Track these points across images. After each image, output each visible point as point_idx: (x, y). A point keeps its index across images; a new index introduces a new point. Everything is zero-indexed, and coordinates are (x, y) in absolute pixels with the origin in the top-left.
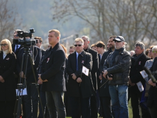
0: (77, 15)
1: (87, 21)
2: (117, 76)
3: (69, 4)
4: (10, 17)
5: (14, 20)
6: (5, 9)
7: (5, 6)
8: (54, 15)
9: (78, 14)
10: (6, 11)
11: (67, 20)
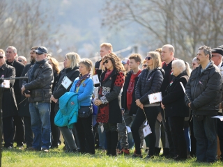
0: (136, 20)
1: (150, 28)
2: (36, 92)
3: (124, 5)
4: (43, 22)
5: (48, 27)
6: (37, 12)
7: (37, 7)
8: (103, 20)
9: (137, 18)
10: (38, 14)
11: (123, 27)
